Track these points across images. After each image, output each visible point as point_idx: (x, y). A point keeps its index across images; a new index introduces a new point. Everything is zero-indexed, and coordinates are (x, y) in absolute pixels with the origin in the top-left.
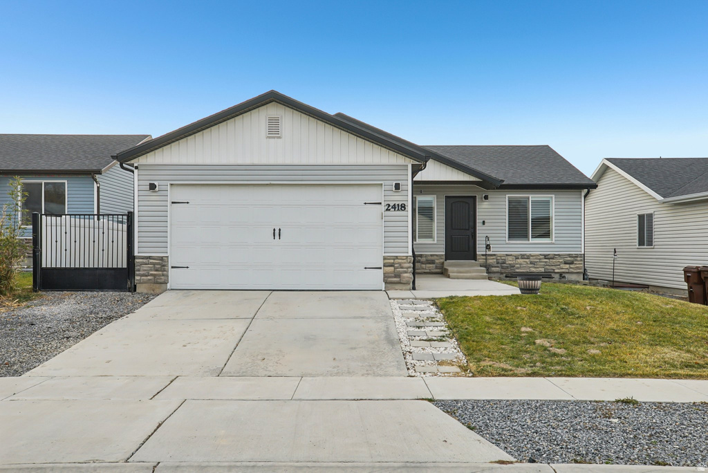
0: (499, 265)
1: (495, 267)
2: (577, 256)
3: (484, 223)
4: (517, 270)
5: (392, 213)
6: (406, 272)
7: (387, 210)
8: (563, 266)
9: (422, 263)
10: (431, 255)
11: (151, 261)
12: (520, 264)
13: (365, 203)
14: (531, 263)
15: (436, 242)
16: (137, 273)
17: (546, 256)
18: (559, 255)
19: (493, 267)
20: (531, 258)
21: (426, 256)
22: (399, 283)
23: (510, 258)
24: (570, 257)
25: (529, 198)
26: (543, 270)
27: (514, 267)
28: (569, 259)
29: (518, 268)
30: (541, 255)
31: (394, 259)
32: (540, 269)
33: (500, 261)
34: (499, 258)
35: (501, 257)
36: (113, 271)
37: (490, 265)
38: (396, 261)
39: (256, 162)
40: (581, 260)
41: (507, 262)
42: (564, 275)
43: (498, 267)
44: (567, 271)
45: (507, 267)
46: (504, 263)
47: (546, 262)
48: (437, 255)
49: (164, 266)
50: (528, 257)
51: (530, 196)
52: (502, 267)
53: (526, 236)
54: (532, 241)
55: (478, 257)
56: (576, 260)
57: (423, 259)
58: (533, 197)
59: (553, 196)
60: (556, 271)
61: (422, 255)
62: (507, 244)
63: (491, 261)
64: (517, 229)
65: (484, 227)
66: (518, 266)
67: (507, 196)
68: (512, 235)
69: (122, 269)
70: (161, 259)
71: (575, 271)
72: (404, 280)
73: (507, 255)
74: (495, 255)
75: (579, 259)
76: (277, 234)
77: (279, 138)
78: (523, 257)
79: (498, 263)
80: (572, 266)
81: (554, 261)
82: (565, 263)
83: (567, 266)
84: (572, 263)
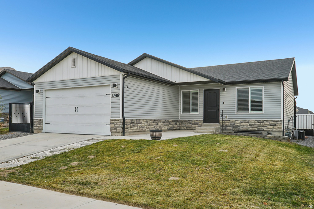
0: (231, 126)
1: (229, 127)
2: (278, 121)
3: (223, 103)
4: (241, 129)
5: (114, 98)
6: (119, 127)
7: (112, 97)
8: (269, 127)
9: (192, 124)
10: (197, 120)
11: (38, 121)
12: (243, 126)
13: (106, 94)
14: (250, 125)
15: (199, 113)
16: (34, 125)
17: (258, 121)
18: (266, 120)
19: (228, 127)
20: (250, 122)
21: (194, 121)
22: (116, 132)
23: (238, 122)
24: (274, 122)
25: (249, 88)
26: (256, 129)
27: (240, 127)
28: (273, 123)
29: (242, 128)
30: (255, 120)
31: (114, 121)
32: (255, 128)
33: (232, 124)
34: (231, 122)
35: (232, 121)
36: (27, 125)
37: (226, 126)
38: (115, 121)
39: (68, 79)
40: (281, 124)
41: (236, 124)
42: (270, 132)
43: (231, 127)
44: (272, 130)
45: (236, 127)
46: (234, 125)
47: (258, 124)
48: (199, 120)
49: (41, 123)
50: (248, 122)
51: (250, 87)
52: (233, 127)
53: (247, 110)
54: (250, 112)
55: (220, 121)
56: (277, 124)
57: (193, 122)
58: (251, 88)
59: (263, 86)
60: (265, 130)
61: (192, 120)
62: (236, 114)
63: (227, 124)
64: (242, 106)
65: (224, 105)
66: (242, 126)
67: (236, 88)
68: (239, 109)
69: (29, 124)
70: (40, 120)
71: (277, 130)
72: (118, 131)
73: (236, 120)
74: (229, 120)
75: (279, 123)
76: (76, 109)
77: (75, 67)
78: (245, 121)
79: (231, 125)
80: (274, 127)
81: (263, 124)
82: (271, 125)
83: (272, 127)
84: (275, 125)
